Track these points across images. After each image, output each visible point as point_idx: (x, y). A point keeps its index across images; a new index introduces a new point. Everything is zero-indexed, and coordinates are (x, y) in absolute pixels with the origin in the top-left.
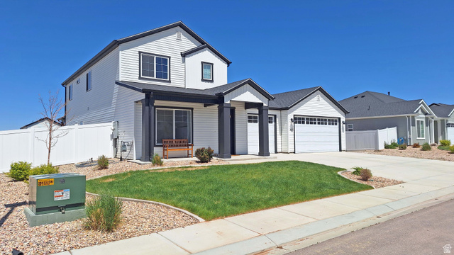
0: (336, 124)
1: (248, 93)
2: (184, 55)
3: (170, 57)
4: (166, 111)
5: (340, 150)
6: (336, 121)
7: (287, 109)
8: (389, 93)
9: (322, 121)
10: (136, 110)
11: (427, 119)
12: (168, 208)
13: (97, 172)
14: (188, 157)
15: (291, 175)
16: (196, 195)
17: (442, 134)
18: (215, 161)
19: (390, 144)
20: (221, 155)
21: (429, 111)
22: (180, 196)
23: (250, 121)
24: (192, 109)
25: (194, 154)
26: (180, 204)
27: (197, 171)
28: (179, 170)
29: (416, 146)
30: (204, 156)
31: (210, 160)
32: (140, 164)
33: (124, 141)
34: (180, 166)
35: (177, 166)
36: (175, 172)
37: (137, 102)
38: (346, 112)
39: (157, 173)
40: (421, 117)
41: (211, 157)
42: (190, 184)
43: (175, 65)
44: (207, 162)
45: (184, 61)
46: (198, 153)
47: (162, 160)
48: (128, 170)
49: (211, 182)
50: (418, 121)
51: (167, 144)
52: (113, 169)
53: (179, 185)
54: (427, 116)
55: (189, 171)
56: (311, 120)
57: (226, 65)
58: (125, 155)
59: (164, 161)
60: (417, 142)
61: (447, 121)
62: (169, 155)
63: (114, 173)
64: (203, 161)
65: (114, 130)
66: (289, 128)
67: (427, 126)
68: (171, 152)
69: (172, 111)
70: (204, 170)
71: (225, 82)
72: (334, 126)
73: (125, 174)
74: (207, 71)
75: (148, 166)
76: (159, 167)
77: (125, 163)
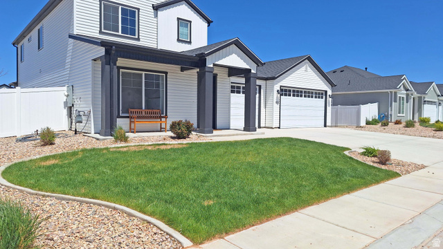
0: (322, 98)
1: (234, 56)
2: (156, 8)
3: (139, 9)
4: (134, 74)
5: (325, 126)
6: (322, 94)
7: (274, 78)
8: (366, 68)
9: (308, 93)
10: (94, 71)
11: (407, 95)
12: (130, 215)
13: (39, 149)
14: (161, 131)
15: (294, 157)
16: (174, 190)
17: (419, 111)
18: (194, 138)
19: (371, 120)
20: (201, 129)
21: (410, 87)
22: (149, 192)
23: (233, 92)
24: (166, 73)
25: (168, 128)
26: (149, 208)
27: (174, 150)
28: (150, 148)
29: (398, 123)
30: (181, 130)
31: (188, 135)
32: (98, 139)
33: (79, 110)
34: (150, 143)
35: (147, 144)
36: (144, 152)
37: (95, 60)
38: (332, 85)
39: (119, 152)
40: (402, 93)
41: (190, 132)
42: (164, 170)
43: (146, 19)
44: (184, 138)
45: (156, 16)
46: (174, 127)
47: (127, 134)
48: (81, 147)
49: (192, 166)
50: (400, 97)
51: (134, 115)
52: (60, 146)
53: (149, 172)
54: (408, 92)
55: (162, 151)
56: (298, 93)
57: (207, 25)
58: (80, 127)
59: (130, 135)
60: (398, 119)
61: (424, 98)
62: (137, 129)
63: (60, 151)
64: (179, 137)
65: (68, 96)
66: (275, 100)
67: (407, 102)
68: (139, 124)
69: (141, 74)
70: (182, 149)
71: (205, 44)
72: (320, 99)
73: (74, 154)
74: (183, 30)
75: (108, 142)
76: (123, 144)
77: (80, 138)
